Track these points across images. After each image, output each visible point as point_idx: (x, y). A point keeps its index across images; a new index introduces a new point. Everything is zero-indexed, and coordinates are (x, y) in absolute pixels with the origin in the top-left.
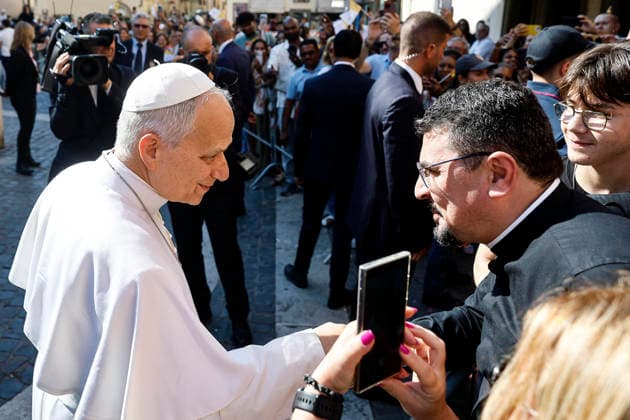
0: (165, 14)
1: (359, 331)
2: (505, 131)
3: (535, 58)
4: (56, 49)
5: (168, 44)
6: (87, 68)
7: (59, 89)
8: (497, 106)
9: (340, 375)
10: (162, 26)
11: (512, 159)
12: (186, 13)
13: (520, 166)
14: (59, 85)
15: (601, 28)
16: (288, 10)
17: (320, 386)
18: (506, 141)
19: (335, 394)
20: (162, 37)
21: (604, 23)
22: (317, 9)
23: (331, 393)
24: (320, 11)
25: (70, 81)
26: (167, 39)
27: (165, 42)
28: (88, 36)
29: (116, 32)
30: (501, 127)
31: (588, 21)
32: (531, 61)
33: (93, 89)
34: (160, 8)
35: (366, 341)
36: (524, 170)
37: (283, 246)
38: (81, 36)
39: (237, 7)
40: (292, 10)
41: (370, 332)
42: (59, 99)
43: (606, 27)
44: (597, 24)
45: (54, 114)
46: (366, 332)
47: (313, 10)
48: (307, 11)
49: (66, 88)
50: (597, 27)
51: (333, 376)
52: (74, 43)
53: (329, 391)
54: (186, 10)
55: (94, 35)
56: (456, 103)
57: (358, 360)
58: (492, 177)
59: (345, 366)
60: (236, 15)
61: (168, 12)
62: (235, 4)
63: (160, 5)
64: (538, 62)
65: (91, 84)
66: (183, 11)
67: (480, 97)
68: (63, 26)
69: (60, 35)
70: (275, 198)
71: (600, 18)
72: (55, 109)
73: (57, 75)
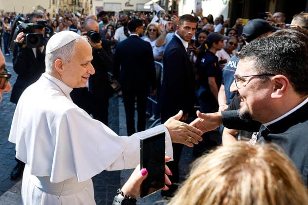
0: (62, 12)
1: (141, 169)
2: (285, 64)
3: (247, 35)
4: (16, 31)
5: (64, 27)
6: (33, 39)
7: (18, 50)
8: (284, 51)
9: (133, 190)
10: (61, 18)
11: (287, 80)
12: (72, 11)
13: (291, 84)
14: (19, 48)
15: (277, 19)
16: (123, 10)
17: (124, 194)
18: (285, 70)
19: (131, 198)
20: (61, 24)
21: (278, 17)
22: (137, 10)
23: (129, 198)
24: (138, 10)
25: (24, 46)
26: (63, 24)
27: (63, 26)
28: (32, 24)
29: (46, 22)
30: (284, 62)
31: (271, 15)
32: (245, 36)
33: (34, 50)
34: (60, 9)
35: (144, 174)
36: (293, 86)
37: (123, 127)
38: (29, 24)
39: (98, 9)
40: (125, 10)
41: (145, 169)
42: (18, 55)
43: (279, 19)
44: (275, 17)
45: (15, 62)
46: (144, 169)
47: (135, 10)
48: (133, 11)
49: (22, 49)
50: (275, 19)
51: (130, 190)
52: (27, 28)
53: (129, 197)
54: (72, 10)
55: (36, 24)
56: (261, 46)
57: (141, 183)
58: (274, 88)
59: (135, 185)
60: (97, 13)
61: (63, 11)
62: (96, 7)
63: (60, 8)
64: (248, 37)
65: (33, 47)
66: (71, 10)
67: (275, 44)
68: (20, 19)
69: (19, 24)
70: (118, 103)
71: (276, 14)
72: (16, 60)
73: (18, 43)
